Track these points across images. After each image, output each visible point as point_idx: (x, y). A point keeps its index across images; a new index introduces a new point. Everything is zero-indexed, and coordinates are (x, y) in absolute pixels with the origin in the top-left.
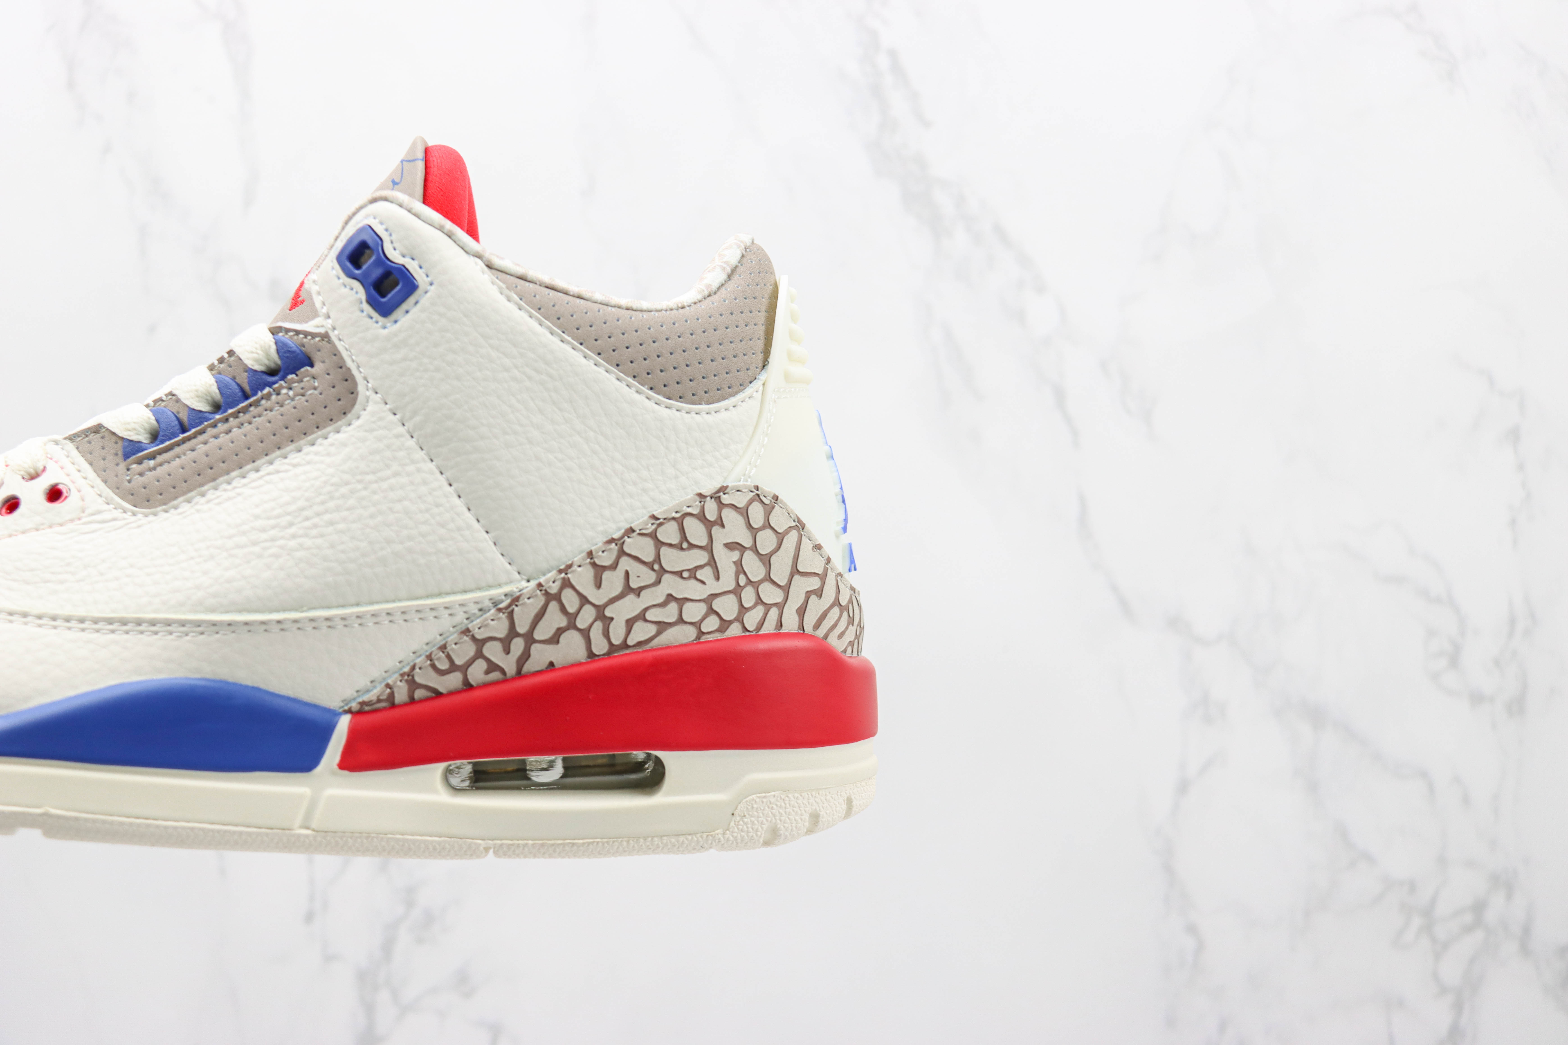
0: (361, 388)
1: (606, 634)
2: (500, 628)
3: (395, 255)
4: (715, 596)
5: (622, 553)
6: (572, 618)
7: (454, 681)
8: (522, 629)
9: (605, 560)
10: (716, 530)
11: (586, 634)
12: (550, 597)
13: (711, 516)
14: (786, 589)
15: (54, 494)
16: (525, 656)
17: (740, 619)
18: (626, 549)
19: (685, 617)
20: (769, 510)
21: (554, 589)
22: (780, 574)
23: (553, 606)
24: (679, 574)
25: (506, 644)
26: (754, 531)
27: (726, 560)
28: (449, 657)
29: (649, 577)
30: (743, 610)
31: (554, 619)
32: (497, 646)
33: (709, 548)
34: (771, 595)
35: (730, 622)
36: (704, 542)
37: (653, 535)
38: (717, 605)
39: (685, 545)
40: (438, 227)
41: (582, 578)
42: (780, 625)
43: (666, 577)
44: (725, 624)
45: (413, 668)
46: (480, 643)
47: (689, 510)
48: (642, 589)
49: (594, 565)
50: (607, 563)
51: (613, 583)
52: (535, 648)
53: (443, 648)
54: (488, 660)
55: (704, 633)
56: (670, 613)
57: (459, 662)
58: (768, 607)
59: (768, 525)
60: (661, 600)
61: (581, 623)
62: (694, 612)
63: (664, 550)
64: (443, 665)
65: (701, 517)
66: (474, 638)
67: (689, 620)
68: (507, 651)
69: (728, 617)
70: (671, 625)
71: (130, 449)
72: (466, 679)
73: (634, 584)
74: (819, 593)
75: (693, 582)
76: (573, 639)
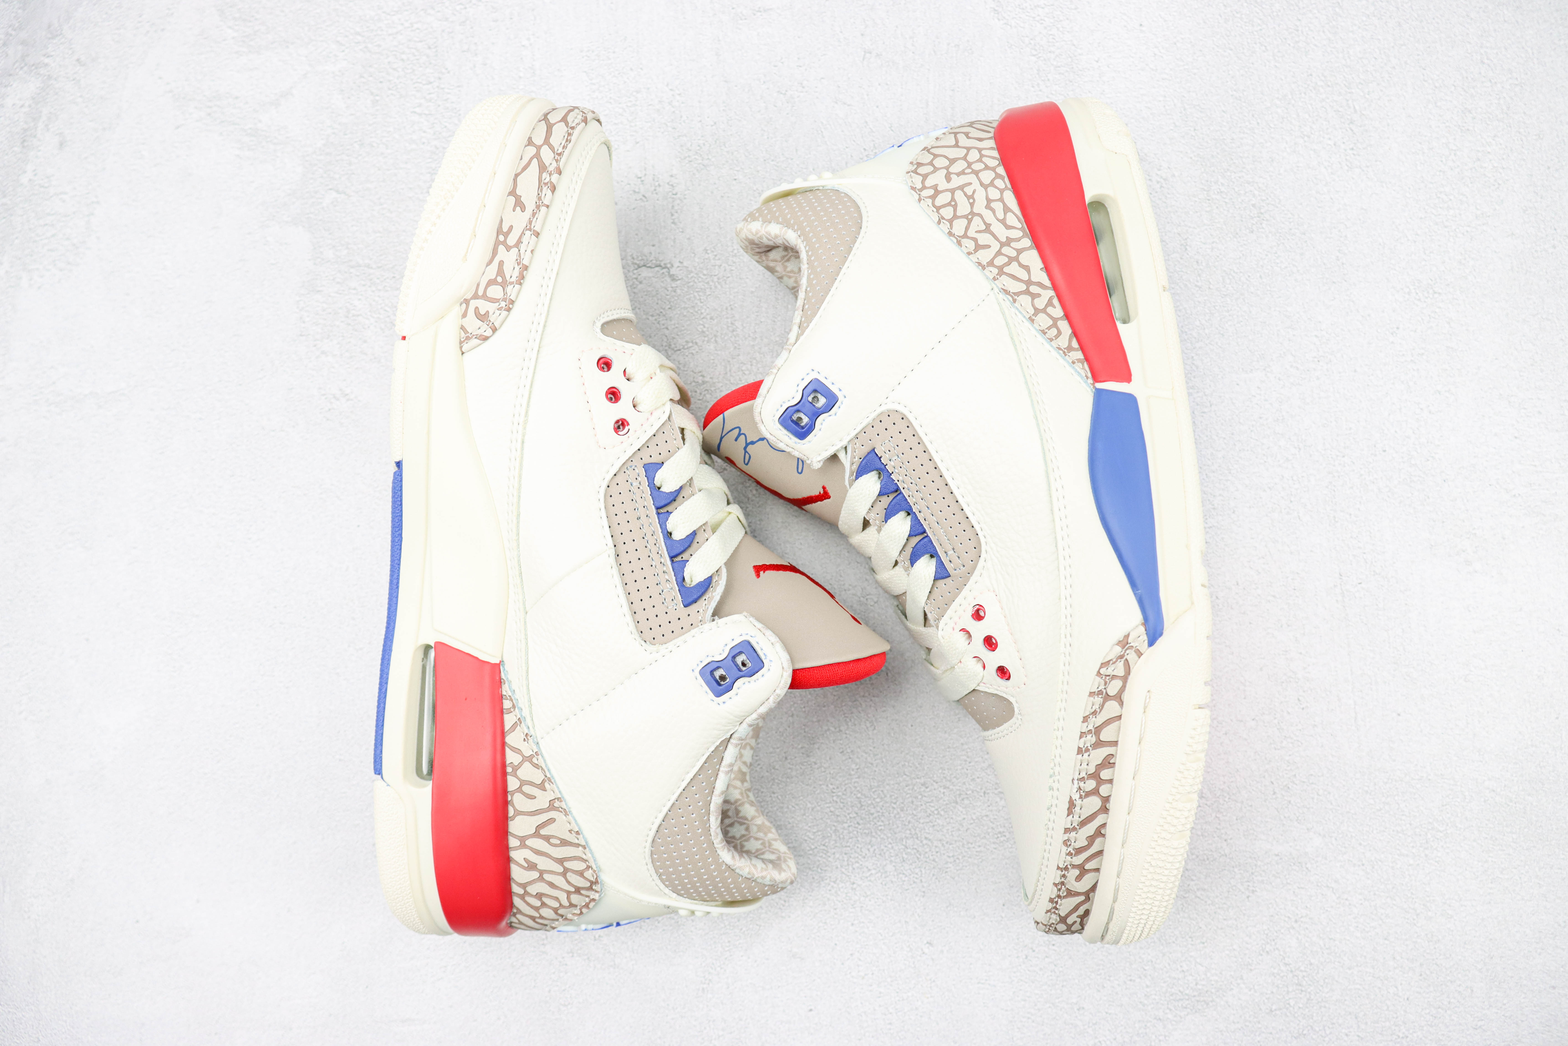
1: (1018, 240)
2: (1025, 300)
3: (797, 398)
4: (982, 184)
5: (965, 236)
6: (1011, 260)
8: (1023, 287)
9: (971, 245)
10: (939, 189)
11: (1020, 251)
12: (1001, 271)
13: (931, 192)
14: (968, 149)
16: (1040, 285)
17: (993, 169)
18: (962, 233)
19: (998, 197)
20: (920, 165)
21: (995, 271)
22: (960, 153)
23: (1006, 270)
24: (972, 205)
25: (1034, 296)
26: (936, 169)
27: (956, 181)
28: (1049, 328)
29: (977, 219)
30: (987, 168)
31: (1013, 269)
32: (1036, 301)
33: (953, 191)
34: (974, 156)
35: (996, 173)
36: (949, 194)
37: (951, 221)
38: (987, 181)
39: (953, 203)
41: (985, 256)
42: (992, 148)
43: (975, 211)
44: (998, 176)
45: (1059, 349)
46: (1037, 311)
47: (930, 205)
48: (985, 223)
49: (976, 250)
50: (973, 243)
51: (984, 239)
52: (1034, 279)
53: (1044, 332)
54: (1047, 306)
55: (1006, 186)
56: (998, 206)
57: (1051, 322)
58: (982, 156)
59: (931, 163)
60: (990, 212)
61: (1013, 254)
62: (994, 194)
63: (958, 214)
64: (1054, 331)
65: (933, 197)
66: (1035, 314)
67: (1000, 195)
68: (1039, 295)
69: (993, 175)
70: (1005, 205)
71: (942, 574)
72: (1061, 319)
73: (984, 227)
74: (967, 135)
75: (975, 196)
76: (1024, 258)
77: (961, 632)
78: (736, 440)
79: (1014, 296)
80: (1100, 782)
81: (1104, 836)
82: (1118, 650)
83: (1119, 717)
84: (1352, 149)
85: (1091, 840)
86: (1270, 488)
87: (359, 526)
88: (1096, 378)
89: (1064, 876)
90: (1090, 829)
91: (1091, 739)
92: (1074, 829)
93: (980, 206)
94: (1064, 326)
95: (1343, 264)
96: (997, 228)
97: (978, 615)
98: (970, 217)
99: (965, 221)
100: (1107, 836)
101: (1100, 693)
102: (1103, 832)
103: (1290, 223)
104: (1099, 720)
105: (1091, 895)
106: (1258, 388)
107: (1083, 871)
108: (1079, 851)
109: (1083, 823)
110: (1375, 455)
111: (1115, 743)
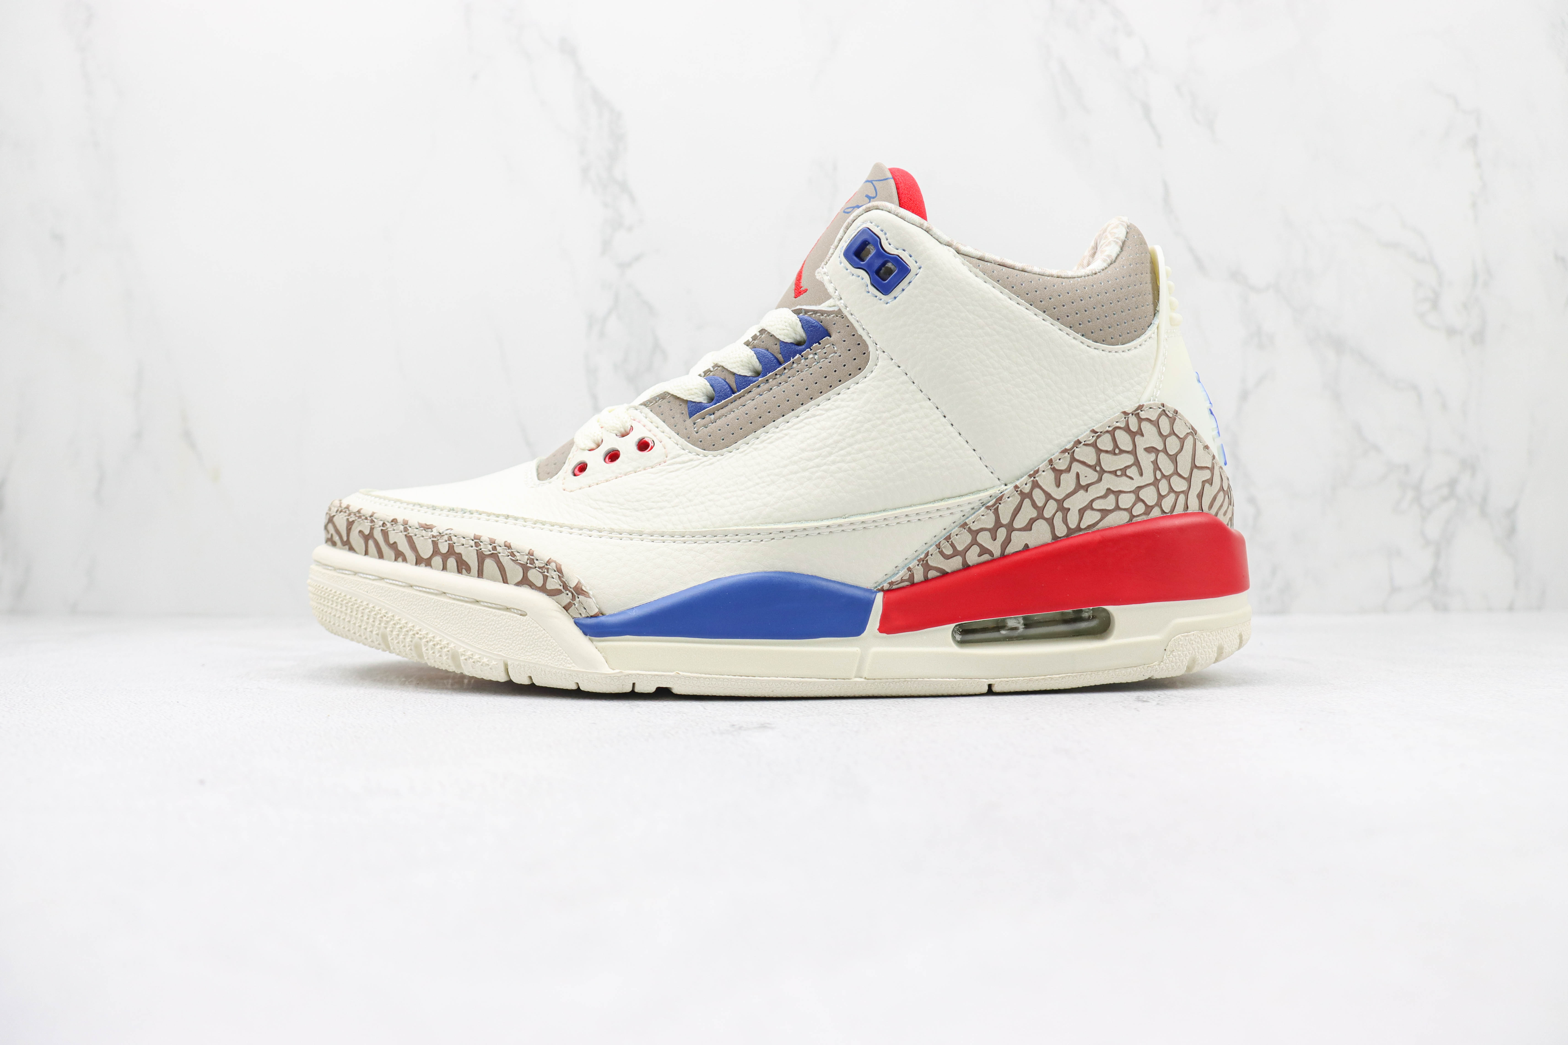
0: (871, 349)
1: (1065, 521)
2: (989, 521)
3: (890, 249)
4: (1140, 488)
5: (1073, 459)
6: (1040, 510)
7: (955, 564)
8: (1005, 520)
9: (1062, 465)
10: (1138, 438)
11: (1050, 522)
12: (1024, 496)
13: (1134, 428)
14: (1189, 480)
15: (643, 446)
16: (1008, 541)
17: (1159, 504)
18: (1076, 456)
19: (1121, 505)
20: (1172, 421)
21: (1027, 489)
22: (1184, 469)
23: (1027, 502)
24: (1114, 473)
25: (993, 533)
26: (1164, 438)
27: (1146, 460)
28: (952, 545)
29: (1093, 476)
30: (1161, 497)
31: (1028, 512)
32: (987, 535)
33: (1134, 452)
34: (1179, 485)
35: (1152, 507)
36: (1129, 448)
37: (1094, 445)
38: (1143, 494)
39: (1117, 451)
40: (919, 225)
41: (1046, 480)
42: (1186, 507)
43: (1105, 476)
44: (1149, 509)
45: (927, 555)
46: (975, 533)
47: (1118, 425)
48: (1089, 485)
49: (1054, 469)
50: (1063, 467)
51: (1068, 482)
52: (1015, 534)
53: (948, 538)
54: (980, 546)
55: (1134, 516)
56: (1109, 503)
57: (960, 548)
58: (1177, 494)
59: (1173, 433)
60: (1102, 493)
61: (1047, 514)
62: (1126, 501)
63: (1103, 456)
64: (949, 551)
65: (1127, 429)
66: (970, 530)
67: (1124, 507)
68: (994, 538)
69: (1150, 503)
70: (1111, 511)
71: (694, 408)
72: (964, 561)
73: (1083, 482)
74: (1210, 481)
75: (1124, 478)
76: (1041, 526)
77: (629, 427)
79: (994, 508)
80: (445, 557)
81: (396, 560)
82: (573, 584)
83: (505, 581)
85: (394, 546)
88: (886, 592)
89: (366, 519)
90: (404, 546)
91: (486, 549)
92: (406, 530)
93: (1110, 481)
98: (1098, 468)
99: (1092, 461)
100: (396, 563)
101: (532, 561)
102: (400, 559)
104: (505, 560)
105: (347, 547)
107: (367, 538)
108: (385, 534)
109: (410, 540)
111: (480, 574)
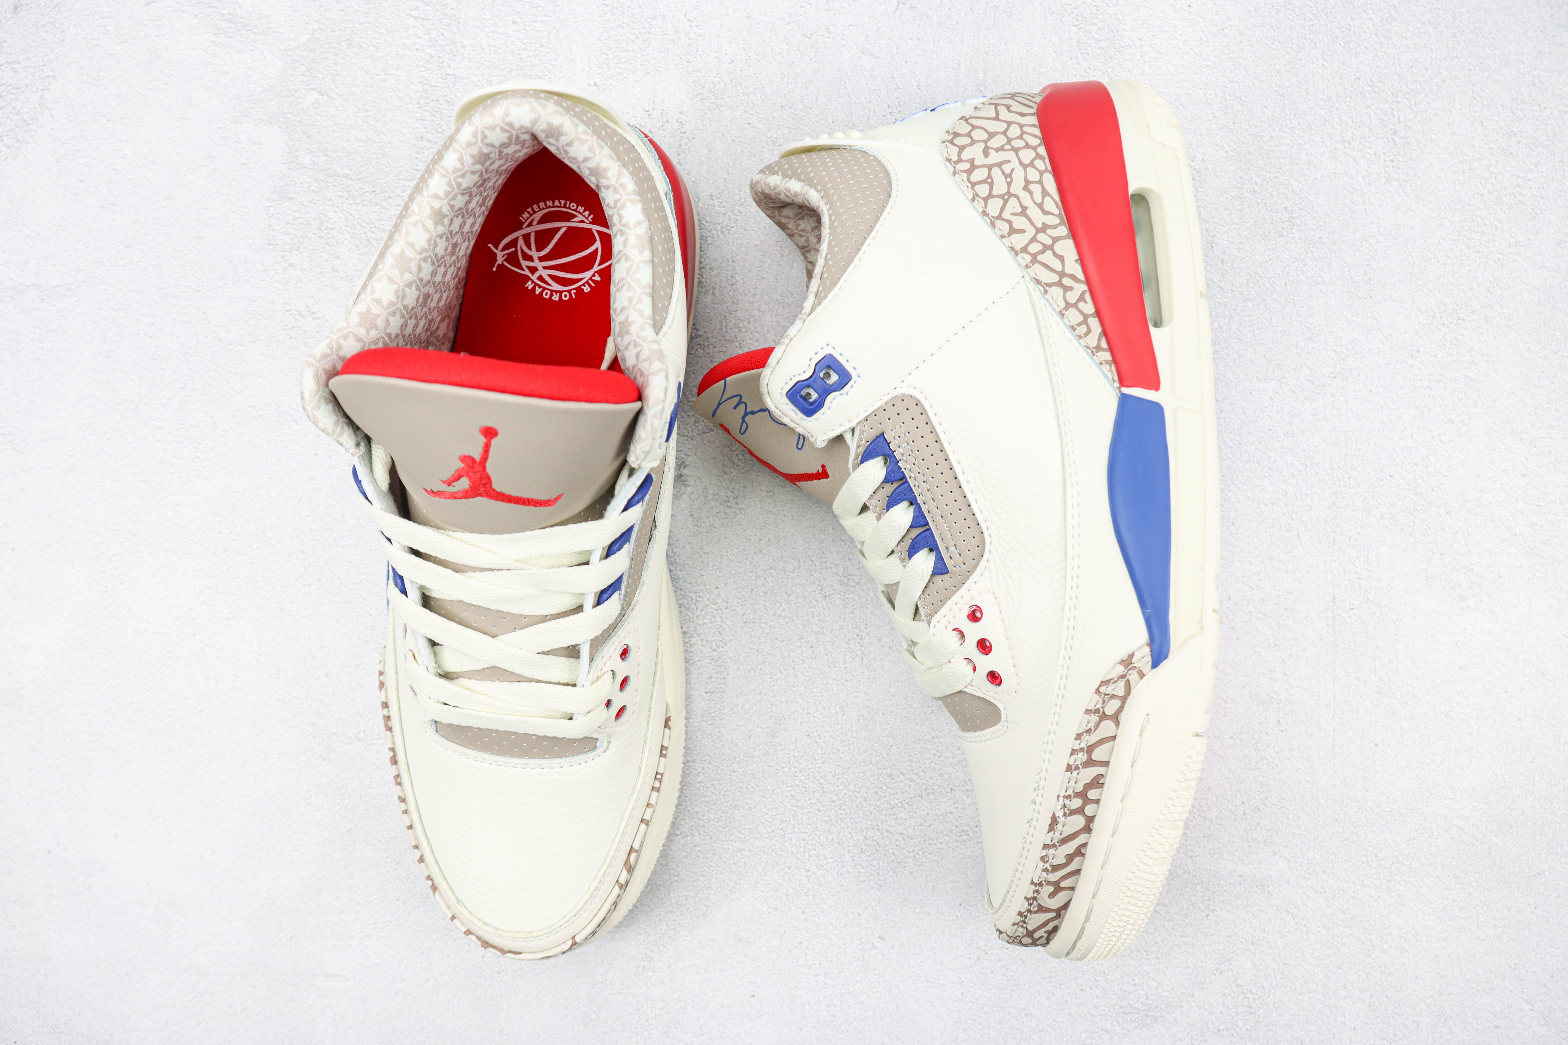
1: (1054, 227)
2: (1057, 292)
3: (808, 372)
4: (1021, 163)
5: (1000, 217)
6: (1046, 248)
8: (1056, 278)
9: (1005, 228)
10: (976, 163)
11: (1055, 240)
12: (1034, 260)
13: (967, 166)
14: (1009, 124)
16: (1073, 277)
17: (1034, 148)
18: (996, 214)
19: (1037, 178)
20: (957, 135)
21: (1029, 258)
22: (1001, 127)
23: (1039, 258)
24: (1009, 184)
25: (1067, 289)
26: (974, 142)
27: (995, 157)
28: (1079, 324)
29: (1013, 201)
30: (1027, 146)
31: (1048, 258)
32: (1068, 293)
33: (990, 168)
34: (1014, 131)
35: (1037, 153)
36: (986, 170)
37: (986, 200)
38: (1026, 161)
39: (989, 181)
41: (1019, 241)
42: (1034, 126)
43: (1012, 191)
44: (1038, 156)
45: (1088, 347)
46: (1068, 305)
47: (965, 179)
48: (1021, 205)
49: (1010, 234)
50: (1007, 226)
51: (1019, 222)
52: (1068, 271)
53: (1073, 329)
54: (1078, 301)
55: (1046, 168)
56: (1036, 189)
57: (1081, 319)
58: (1023, 133)
59: (969, 135)
60: (1028, 194)
61: (1049, 242)
62: (1033, 175)
63: (994, 192)
64: (1084, 328)
65: (969, 172)
66: (1066, 309)
68: (1071, 289)
69: (1034, 155)
70: (1043, 188)
71: (940, 569)
72: (1091, 315)
73: (1020, 210)
74: (1008, 107)
75: (1013, 175)
76: (1059, 247)
77: (955, 632)
78: (735, 408)
79: (1047, 287)
80: (1087, 801)
81: (1083, 855)
82: (1121, 669)
83: (1114, 738)
84: (1392, 161)
85: (1070, 858)
86: (1272, 503)
87: (316, 454)
88: (1122, 382)
89: (1037, 891)
90: (1070, 847)
91: (1082, 757)
92: (1054, 846)
93: (1017, 187)
94: (1094, 323)
95: (1370, 279)
96: (1034, 212)
97: (974, 616)
98: (1006, 197)
99: (1001, 202)
100: (1086, 856)
101: (1097, 711)
102: (1083, 851)
103: (1321, 231)
104: (1093, 739)
105: (1062, 912)
106: (1271, 399)
107: (1057, 888)
108: (1056, 868)
109: (1064, 841)
110: (1382, 480)
111: (1106, 764)
